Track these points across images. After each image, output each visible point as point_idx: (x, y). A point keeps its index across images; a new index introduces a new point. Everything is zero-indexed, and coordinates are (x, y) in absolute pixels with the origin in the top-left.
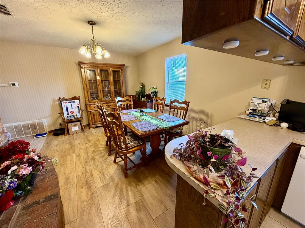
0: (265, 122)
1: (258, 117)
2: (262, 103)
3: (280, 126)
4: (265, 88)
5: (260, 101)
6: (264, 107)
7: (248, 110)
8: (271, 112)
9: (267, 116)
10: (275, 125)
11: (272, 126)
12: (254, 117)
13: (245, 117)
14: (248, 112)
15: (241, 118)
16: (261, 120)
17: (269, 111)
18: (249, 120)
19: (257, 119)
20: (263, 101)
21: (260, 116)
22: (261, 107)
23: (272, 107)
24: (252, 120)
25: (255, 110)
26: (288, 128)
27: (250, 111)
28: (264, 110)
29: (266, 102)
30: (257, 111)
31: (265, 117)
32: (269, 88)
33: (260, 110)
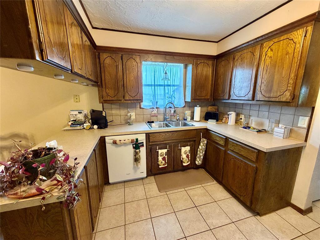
0: (84, 128)
1: (79, 126)
2: (78, 114)
3: (93, 128)
4: (77, 102)
5: (77, 113)
6: (81, 117)
7: (70, 122)
8: (86, 119)
9: (84, 123)
10: (90, 128)
11: (89, 129)
12: (76, 126)
13: (68, 128)
14: (70, 123)
15: (65, 130)
16: (81, 127)
17: (85, 120)
18: (73, 130)
19: (79, 127)
20: (79, 113)
21: (80, 125)
22: (79, 117)
23: (86, 116)
24: (75, 130)
25: (75, 120)
26: (98, 128)
27: (71, 122)
28: (81, 119)
29: (81, 113)
30: (77, 121)
31: (83, 124)
32: (80, 102)
33: (79, 121)
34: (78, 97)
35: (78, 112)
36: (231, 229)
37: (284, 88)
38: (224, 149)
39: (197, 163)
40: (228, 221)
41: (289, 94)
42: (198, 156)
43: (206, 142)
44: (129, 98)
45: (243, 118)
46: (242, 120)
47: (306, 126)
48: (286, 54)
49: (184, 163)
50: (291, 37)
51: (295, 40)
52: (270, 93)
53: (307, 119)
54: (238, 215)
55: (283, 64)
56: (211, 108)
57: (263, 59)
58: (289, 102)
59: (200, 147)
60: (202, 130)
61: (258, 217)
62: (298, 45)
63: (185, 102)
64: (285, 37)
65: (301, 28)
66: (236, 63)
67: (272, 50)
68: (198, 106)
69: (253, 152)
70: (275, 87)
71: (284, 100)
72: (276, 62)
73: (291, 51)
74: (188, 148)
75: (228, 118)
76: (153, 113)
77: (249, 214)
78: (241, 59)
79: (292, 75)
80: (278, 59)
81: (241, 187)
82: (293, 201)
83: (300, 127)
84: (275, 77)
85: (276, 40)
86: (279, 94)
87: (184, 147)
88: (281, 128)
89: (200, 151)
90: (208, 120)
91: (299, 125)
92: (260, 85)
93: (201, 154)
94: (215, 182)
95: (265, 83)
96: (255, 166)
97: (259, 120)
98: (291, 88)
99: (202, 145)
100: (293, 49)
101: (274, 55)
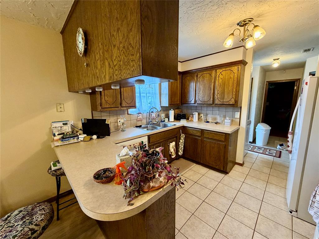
1: (72, 139)
2: (63, 126)
3: (93, 139)
4: (61, 111)
5: (60, 124)
11: (89, 141)
12: (69, 140)
13: (60, 143)
16: (76, 140)
19: (72, 141)
20: (64, 124)
21: (73, 137)
22: (66, 129)
23: (73, 127)
25: (63, 133)
29: (66, 124)
32: (64, 111)
33: (68, 133)
34: (63, 105)
35: (62, 124)
36: (221, 186)
37: (231, 97)
38: (200, 138)
39: (180, 154)
40: (217, 183)
41: (234, 100)
42: (180, 148)
43: (184, 136)
44: (125, 105)
45: (202, 116)
46: (202, 118)
47: (239, 117)
48: (230, 78)
49: (173, 156)
50: (232, 70)
51: (234, 71)
52: (224, 99)
53: (239, 113)
54: (219, 178)
55: (229, 83)
56: (177, 110)
57: (217, 79)
58: (234, 104)
59: (181, 141)
60: (181, 128)
61: (228, 175)
62: (235, 75)
63: (161, 106)
64: (229, 69)
65: (236, 66)
66: (199, 79)
67: (222, 75)
68: (172, 109)
69: (222, 135)
70: (226, 97)
71: (231, 103)
72: (225, 82)
73: (232, 76)
74: (174, 143)
75: (193, 117)
76: (139, 118)
77: (223, 175)
78: (203, 77)
79: (234, 90)
80: (226, 80)
81: (216, 160)
82: (237, 161)
83: (236, 118)
84: (225, 90)
85: (224, 69)
86: (228, 100)
87: (172, 143)
88: (228, 120)
89: (181, 144)
90: (180, 120)
91: (236, 117)
92: (217, 94)
93: (182, 146)
94: (195, 164)
95: (220, 93)
96: (224, 144)
97: (213, 116)
98: (234, 97)
99: (182, 139)
100: (233, 76)
101: (223, 77)
